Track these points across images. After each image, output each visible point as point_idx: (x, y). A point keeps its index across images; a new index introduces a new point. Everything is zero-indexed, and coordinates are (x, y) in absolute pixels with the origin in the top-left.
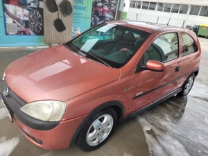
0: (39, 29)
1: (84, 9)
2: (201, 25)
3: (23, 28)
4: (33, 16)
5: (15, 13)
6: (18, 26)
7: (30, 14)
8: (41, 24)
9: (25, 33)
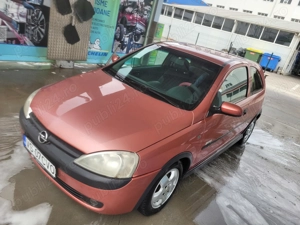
0: (39, 37)
1: (107, 13)
2: (248, 49)
3: (16, 34)
4: (32, 17)
5: (6, 10)
6: (8, 30)
7: (29, 13)
8: (43, 30)
9: (18, 42)
